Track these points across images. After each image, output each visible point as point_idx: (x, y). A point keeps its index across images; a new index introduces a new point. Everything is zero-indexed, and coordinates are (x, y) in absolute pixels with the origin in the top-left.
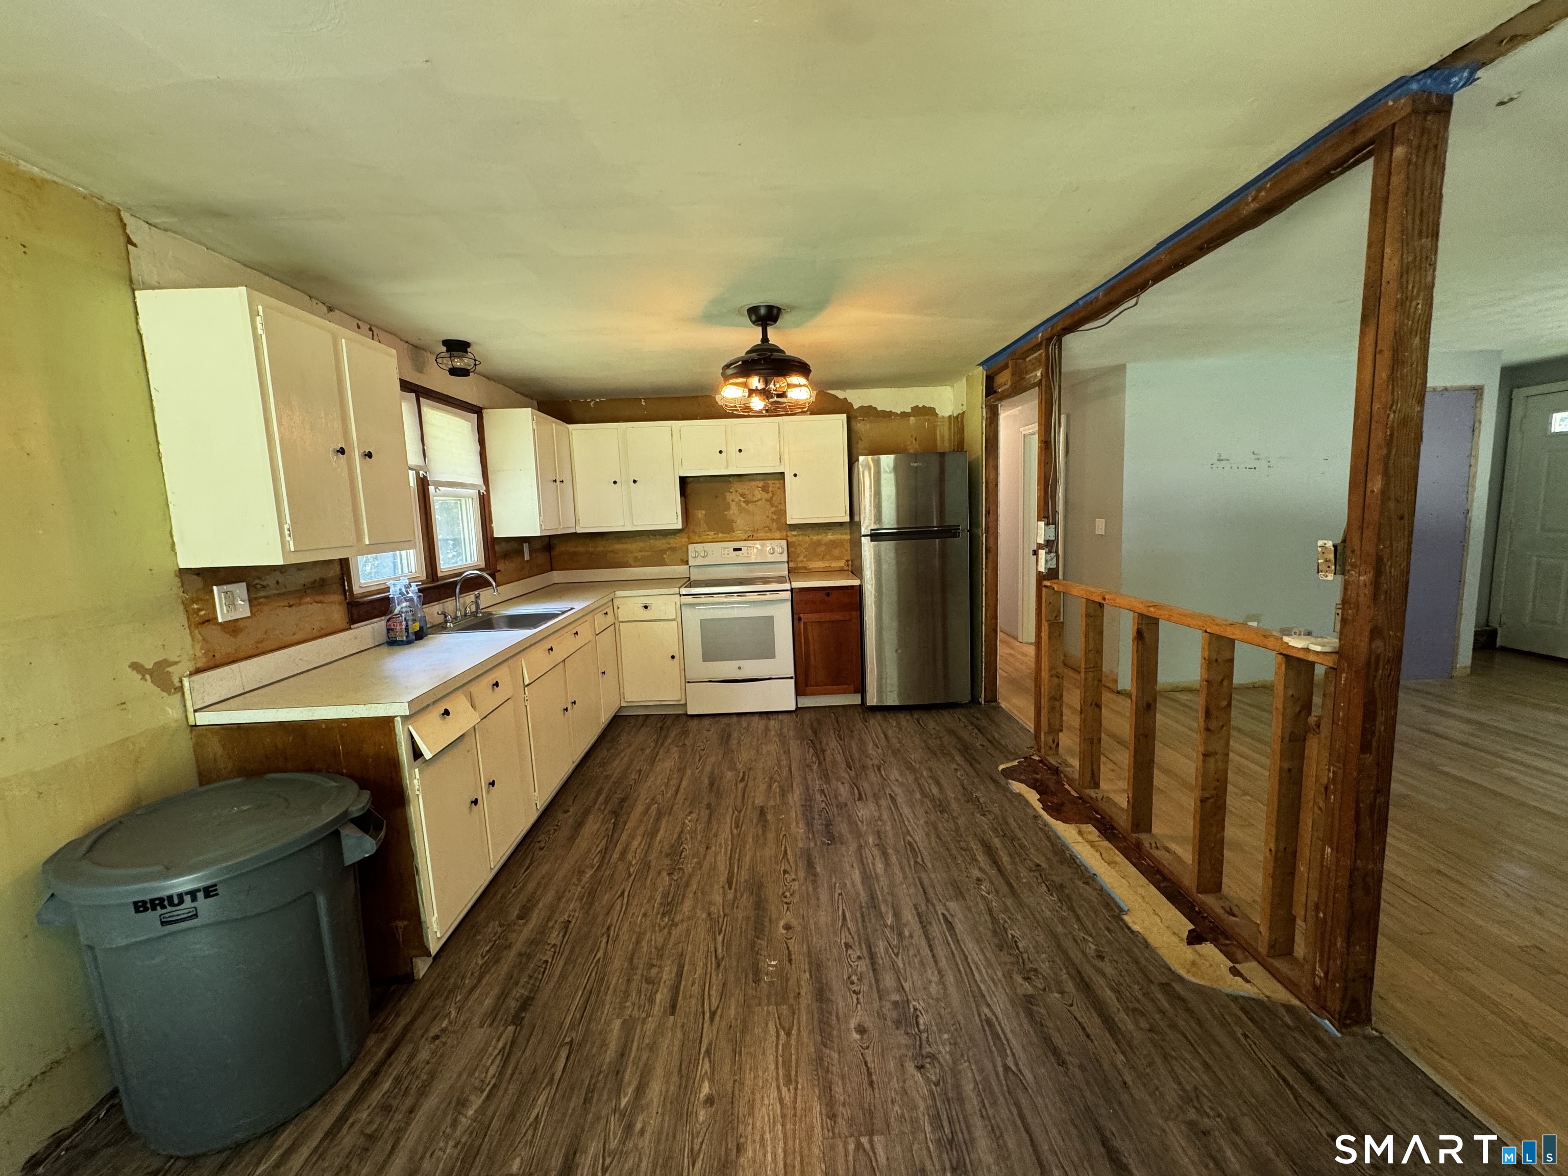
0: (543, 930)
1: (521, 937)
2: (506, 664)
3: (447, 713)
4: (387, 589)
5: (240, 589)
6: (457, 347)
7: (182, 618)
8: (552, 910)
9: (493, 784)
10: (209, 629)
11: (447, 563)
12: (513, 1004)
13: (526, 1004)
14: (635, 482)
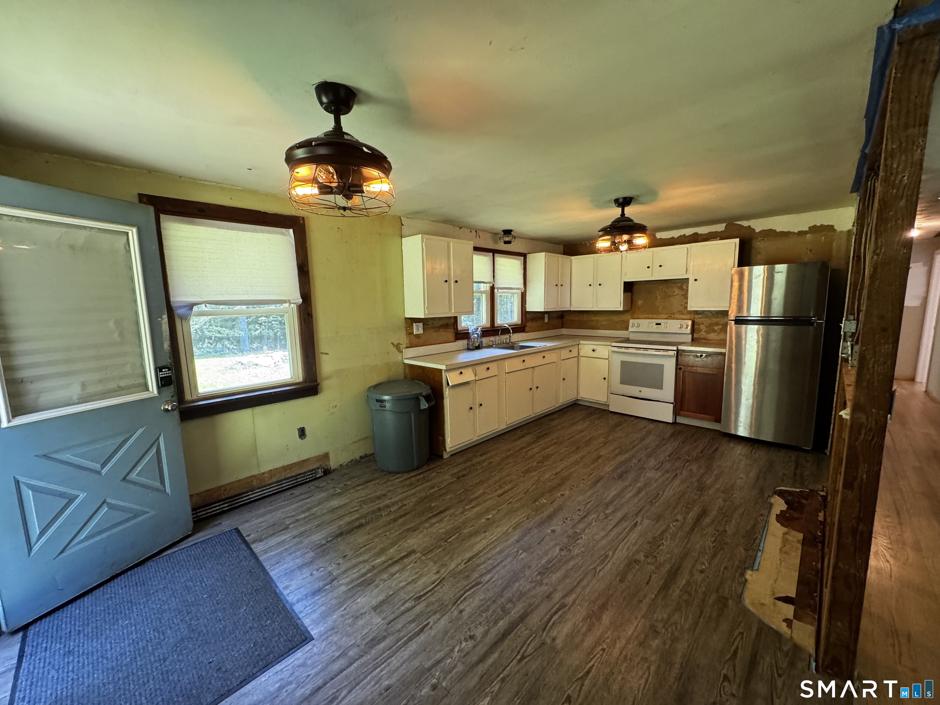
0: (484, 461)
1: (475, 460)
2: (496, 362)
3: (461, 373)
4: (468, 330)
5: (421, 325)
6: (507, 232)
7: (404, 332)
8: (491, 457)
9: (481, 405)
10: (411, 336)
11: (500, 321)
12: (461, 474)
13: (464, 475)
14: (600, 285)
